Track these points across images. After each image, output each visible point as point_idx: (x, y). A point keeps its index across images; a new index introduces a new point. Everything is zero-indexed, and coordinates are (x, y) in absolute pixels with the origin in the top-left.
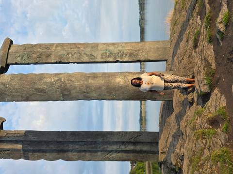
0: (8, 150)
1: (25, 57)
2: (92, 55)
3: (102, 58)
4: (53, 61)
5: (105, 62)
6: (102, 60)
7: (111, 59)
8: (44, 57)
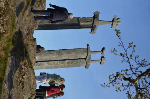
0: (88, 22)
1: (79, 62)
2: (49, 64)
3: (44, 63)
4: (66, 61)
5: (42, 61)
6: (44, 62)
7: (40, 63)
8: (70, 62)
